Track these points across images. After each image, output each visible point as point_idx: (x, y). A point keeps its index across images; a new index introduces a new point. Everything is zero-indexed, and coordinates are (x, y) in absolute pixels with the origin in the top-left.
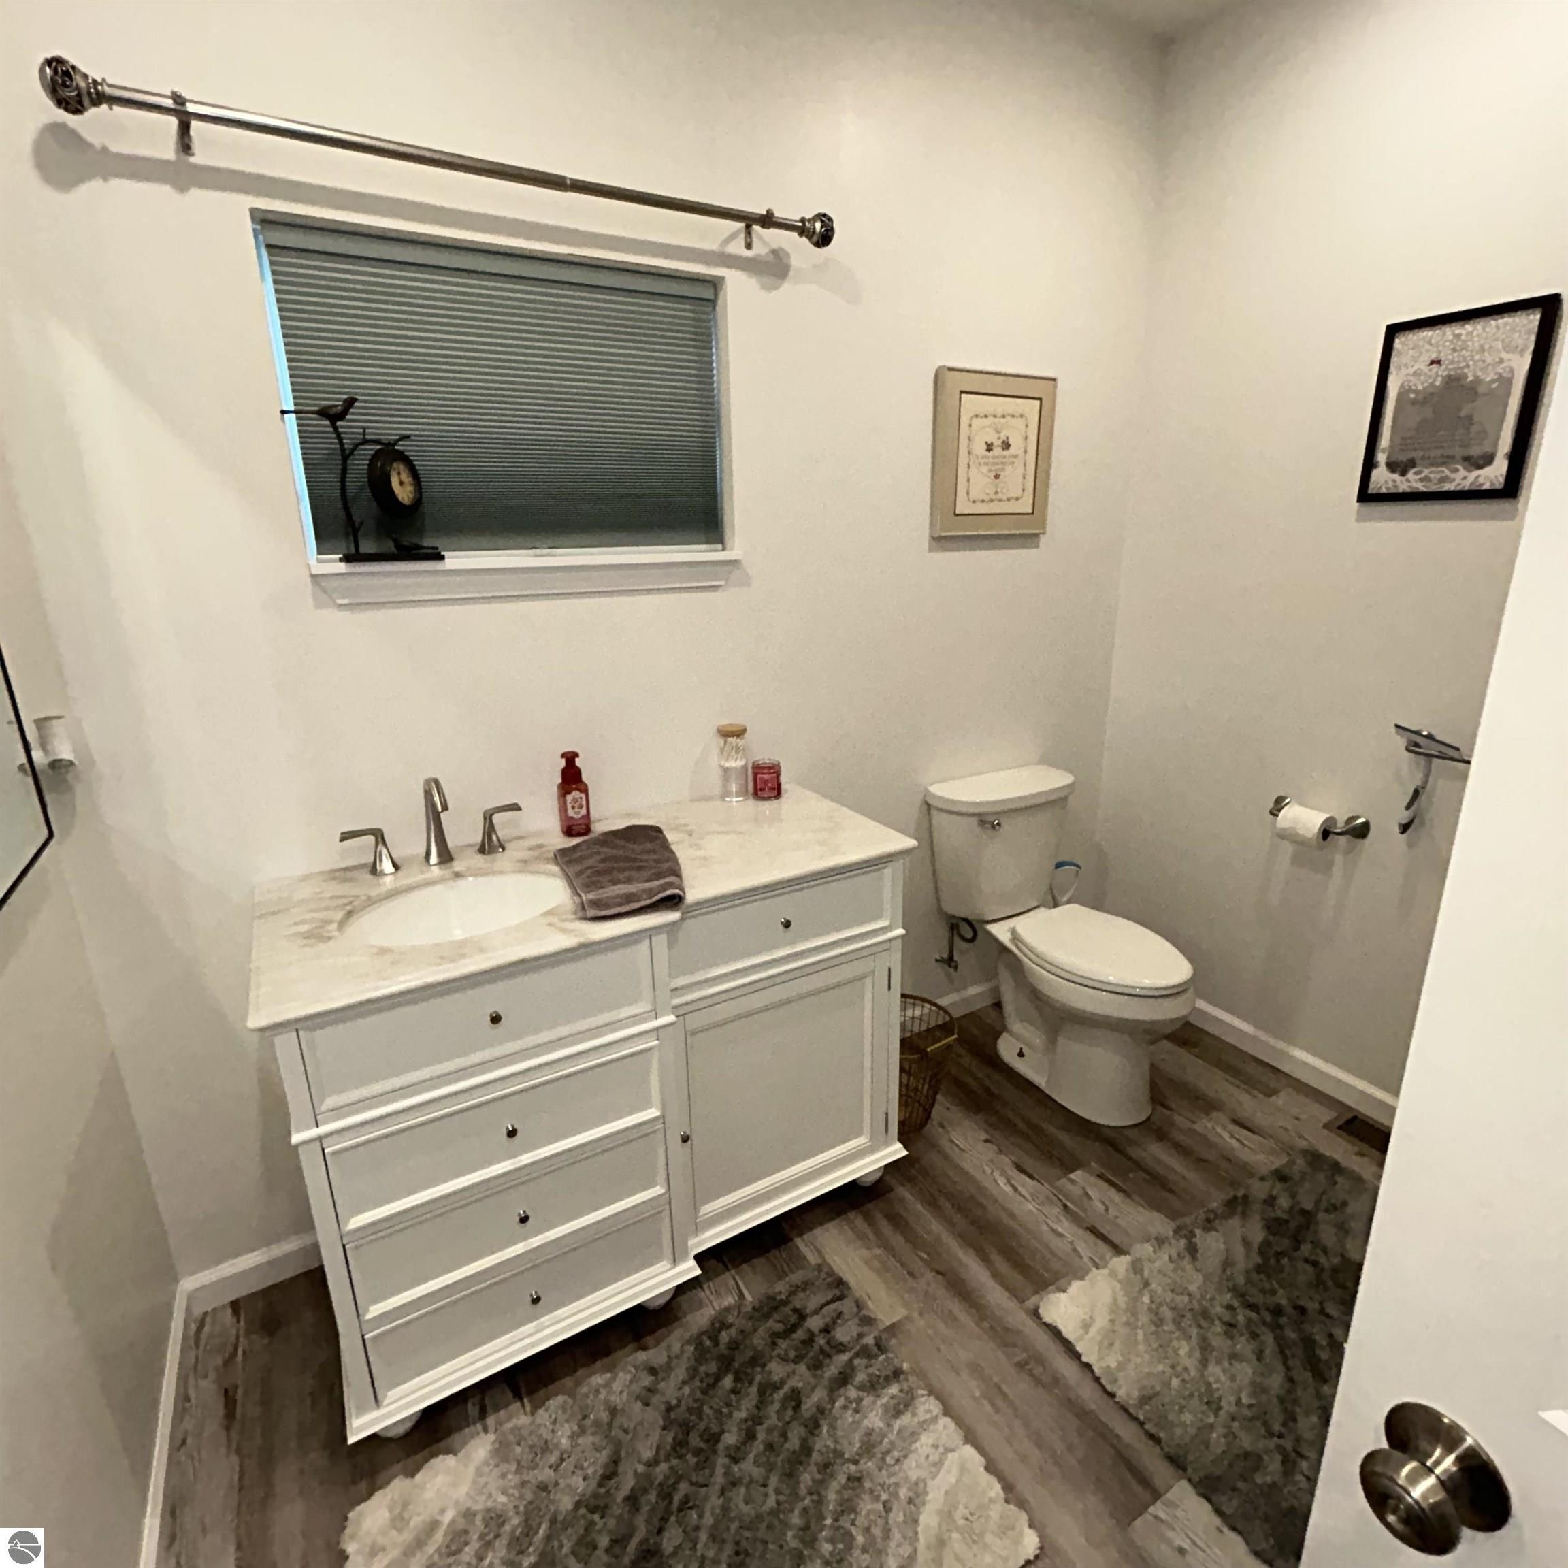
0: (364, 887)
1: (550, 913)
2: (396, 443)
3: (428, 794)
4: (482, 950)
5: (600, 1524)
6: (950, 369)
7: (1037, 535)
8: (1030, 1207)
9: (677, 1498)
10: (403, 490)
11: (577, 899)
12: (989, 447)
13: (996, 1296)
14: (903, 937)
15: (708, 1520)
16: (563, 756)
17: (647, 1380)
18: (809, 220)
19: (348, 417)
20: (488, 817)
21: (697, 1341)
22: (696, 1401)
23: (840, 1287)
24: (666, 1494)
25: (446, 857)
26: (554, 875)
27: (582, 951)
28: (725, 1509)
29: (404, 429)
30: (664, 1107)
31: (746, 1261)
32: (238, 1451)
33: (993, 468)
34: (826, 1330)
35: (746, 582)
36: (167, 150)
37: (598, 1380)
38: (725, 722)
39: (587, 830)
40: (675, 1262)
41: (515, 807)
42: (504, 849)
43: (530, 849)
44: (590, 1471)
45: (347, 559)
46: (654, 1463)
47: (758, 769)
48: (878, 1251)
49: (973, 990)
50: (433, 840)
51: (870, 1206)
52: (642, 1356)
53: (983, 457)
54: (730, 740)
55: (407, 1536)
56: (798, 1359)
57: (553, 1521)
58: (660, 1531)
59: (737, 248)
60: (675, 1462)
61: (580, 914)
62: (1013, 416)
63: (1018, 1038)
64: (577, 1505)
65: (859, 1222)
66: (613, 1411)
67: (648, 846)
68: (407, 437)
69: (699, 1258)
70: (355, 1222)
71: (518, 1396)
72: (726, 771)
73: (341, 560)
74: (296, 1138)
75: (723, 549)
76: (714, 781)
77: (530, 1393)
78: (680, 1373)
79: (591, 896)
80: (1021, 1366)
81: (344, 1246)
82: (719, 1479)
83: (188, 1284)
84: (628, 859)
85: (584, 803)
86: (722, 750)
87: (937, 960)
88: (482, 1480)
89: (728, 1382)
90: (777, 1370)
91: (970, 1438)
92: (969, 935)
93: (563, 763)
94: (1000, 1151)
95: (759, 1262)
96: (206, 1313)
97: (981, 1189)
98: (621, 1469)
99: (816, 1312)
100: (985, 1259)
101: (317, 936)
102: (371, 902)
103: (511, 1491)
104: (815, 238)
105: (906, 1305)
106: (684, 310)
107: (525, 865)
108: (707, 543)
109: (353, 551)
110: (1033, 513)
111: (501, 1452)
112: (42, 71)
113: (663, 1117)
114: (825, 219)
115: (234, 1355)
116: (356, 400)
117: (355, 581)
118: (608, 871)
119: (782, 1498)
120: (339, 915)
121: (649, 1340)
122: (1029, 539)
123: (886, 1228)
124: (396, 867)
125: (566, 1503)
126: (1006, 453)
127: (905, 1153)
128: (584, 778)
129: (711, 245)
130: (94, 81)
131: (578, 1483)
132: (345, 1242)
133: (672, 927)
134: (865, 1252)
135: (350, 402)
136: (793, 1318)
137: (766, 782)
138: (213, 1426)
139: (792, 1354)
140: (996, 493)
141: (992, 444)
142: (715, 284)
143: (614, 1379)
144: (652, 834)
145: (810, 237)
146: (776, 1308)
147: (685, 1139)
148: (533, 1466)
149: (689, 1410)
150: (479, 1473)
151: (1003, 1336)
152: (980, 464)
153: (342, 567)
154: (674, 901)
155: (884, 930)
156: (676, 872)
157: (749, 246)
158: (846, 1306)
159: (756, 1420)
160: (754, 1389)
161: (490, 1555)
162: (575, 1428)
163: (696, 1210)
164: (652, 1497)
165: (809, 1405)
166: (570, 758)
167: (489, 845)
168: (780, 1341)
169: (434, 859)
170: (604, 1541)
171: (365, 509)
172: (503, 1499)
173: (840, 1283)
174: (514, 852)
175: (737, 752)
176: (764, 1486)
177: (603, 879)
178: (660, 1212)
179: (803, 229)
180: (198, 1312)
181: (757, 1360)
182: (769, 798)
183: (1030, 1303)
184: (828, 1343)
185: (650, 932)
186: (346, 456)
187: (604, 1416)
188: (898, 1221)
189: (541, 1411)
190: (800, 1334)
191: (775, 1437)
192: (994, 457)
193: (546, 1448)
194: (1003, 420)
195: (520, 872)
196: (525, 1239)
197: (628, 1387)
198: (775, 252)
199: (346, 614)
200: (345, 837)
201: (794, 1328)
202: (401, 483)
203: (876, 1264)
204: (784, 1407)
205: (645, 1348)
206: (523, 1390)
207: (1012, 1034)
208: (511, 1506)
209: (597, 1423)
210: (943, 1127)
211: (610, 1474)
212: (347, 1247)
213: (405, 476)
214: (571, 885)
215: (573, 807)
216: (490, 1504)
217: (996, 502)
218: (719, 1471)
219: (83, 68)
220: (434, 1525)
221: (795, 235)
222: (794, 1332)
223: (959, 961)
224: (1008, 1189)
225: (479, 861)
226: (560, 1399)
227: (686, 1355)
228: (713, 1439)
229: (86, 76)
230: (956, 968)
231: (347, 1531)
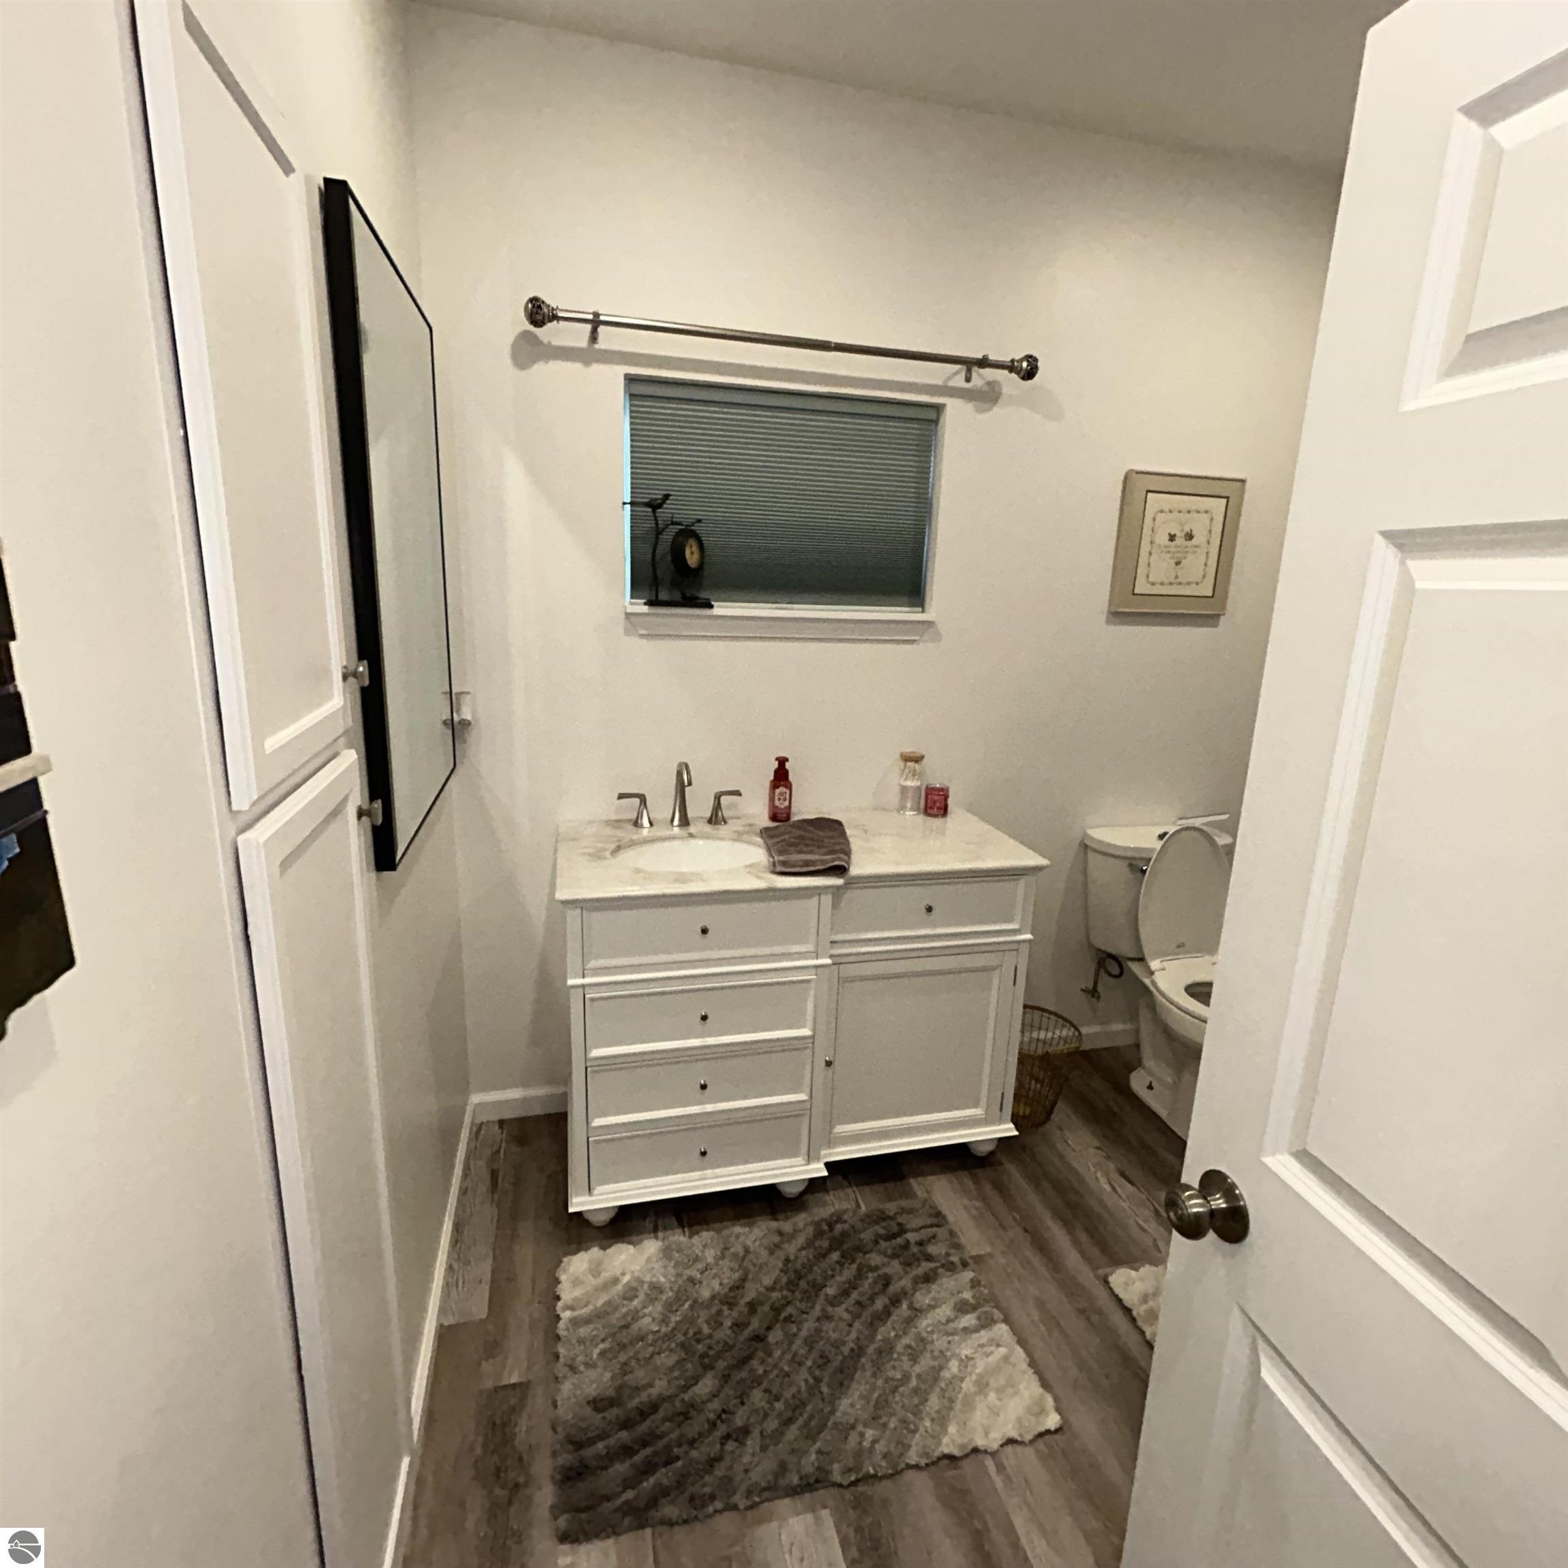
0: (629, 833)
1: (751, 866)
2: (693, 524)
3: (679, 774)
4: (703, 880)
5: (727, 1312)
6: (1138, 473)
7: (1218, 616)
8: (1125, 1205)
9: (783, 1315)
10: (692, 556)
11: (771, 860)
12: (1172, 538)
13: (1072, 1259)
14: (1029, 941)
15: (804, 1333)
16: (777, 759)
17: (777, 1239)
18: (1018, 361)
19: (665, 506)
20: (718, 797)
21: (817, 1224)
22: (809, 1260)
23: (939, 1218)
24: (777, 1310)
25: (685, 822)
26: (759, 846)
27: (771, 894)
28: (818, 1331)
29: (699, 514)
30: (814, 1030)
31: (867, 1184)
32: (498, 1206)
33: (1176, 555)
34: (920, 1243)
35: (937, 638)
36: (583, 343)
37: (738, 1229)
38: (908, 749)
39: (788, 818)
40: (808, 1162)
41: (737, 793)
42: (725, 823)
43: (744, 826)
44: (726, 1281)
45: (650, 603)
46: (771, 1289)
47: (930, 791)
48: (977, 1204)
49: (1117, 1027)
50: (677, 808)
51: (979, 1171)
52: (774, 1224)
53: (1166, 547)
54: (909, 764)
55: (600, 1281)
56: (895, 1256)
57: (695, 1301)
58: (769, 1328)
59: (959, 382)
60: (785, 1292)
61: (772, 868)
62: (1198, 512)
63: (1151, 1074)
64: (713, 1297)
65: (968, 1182)
66: (747, 1251)
67: (831, 834)
68: (699, 521)
69: (828, 1165)
70: (596, 1053)
71: (682, 1226)
72: (904, 790)
73: (645, 604)
74: (570, 982)
75: (923, 612)
76: (893, 797)
77: (690, 1226)
78: (801, 1240)
79: (781, 858)
80: (1081, 1312)
81: (586, 1068)
82: (817, 1311)
83: (476, 1098)
84: (813, 839)
85: (788, 797)
86: (903, 771)
87: (1082, 990)
88: (650, 1266)
89: (835, 1256)
90: (875, 1259)
91: (1022, 1342)
92: (1116, 971)
93: (776, 765)
94: (1108, 1158)
95: (877, 1187)
96: (482, 1123)
97: (1082, 1180)
98: (747, 1285)
99: (913, 1230)
100: (1070, 1230)
101: (597, 856)
102: (633, 844)
103: (669, 1277)
104: (1022, 374)
105: (992, 1245)
106: (913, 428)
107: (738, 837)
108: (909, 606)
109: (654, 598)
110: (1213, 597)
111: (666, 1253)
112: (527, 304)
113: (813, 1037)
114: (1031, 360)
115: (498, 1151)
116: (670, 495)
117: (653, 619)
118: (796, 845)
119: (861, 1336)
120: (613, 846)
121: (781, 1216)
122: (1211, 619)
123: (988, 1188)
124: (651, 824)
125: (706, 1294)
126: (1189, 543)
127: (1016, 1133)
128: (791, 778)
129: (939, 382)
130: (553, 309)
131: (716, 1284)
132: (588, 1064)
133: (837, 892)
134: (966, 1202)
135: (667, 497)
136: (895, 1229)
137: (935, 802)
138: (484, 1187)
139: (890, 1252)
140: (1177, 577)
141: (1175, 535)
142: (938, 409)
143: (751, 1232)
144: (835, 826)
145: (1018, 373)
146: (884, 1219)
147: (829, 1064)
148: (687, 1267)
149: (803, 1265)
150: (649, 1260)
151: (1070, 1286)
152: (1162, 552)
153: (645, 609)
154: (840, 870)
155: (1014, 932)
156: (847, 853)
157: (968, 380)
158: (941, 1232)
159: (852, 1285)
160: (854, 1266)
161: (650, 1308)
162: (719, 1253)
163: (832, 1127)
164: (766, 1308)
165: (894, 1288)
166: (782, 761)
167: (716, 818)
168: (882, 1242)
169: (676, 822)
170: (728, 1323)
171: (665, 569)
172: (663, 1279)
173: (938, 1214)
174: (733, 826)
175: (914, 775)
176: (850, 1326)
177: (792, 849)
178: (802, 1115)
179: (1011, 367)
180: (478, 1121)
181: (860, 1249)
182: (935, 816)
183: (1101, 1272)
184: (920, 1251)
185: (818, 891)
186: (658, 532)
187: (741, 1252)
188: (1000, 1188)
189: (696, 1237)
190: (899, 1240)
191: (864, 1299)
192: (1176, 546)
193: (697, 1259)
194: (1188, 516)
195: (734, 840)
196: (702, 1103)
197: (761, 1239)
198: (989, 383)
199: (644, 641)
200: (621, 796)
201: (894, 1236)
202: (692, 553)
203: (974, 1212)
204: (875, 1283)
205: (776, 1220)
206: (685, 1224)
207: (1144, 1068)
208: (668, 1285)
209: (735, 1255)
210: (1060, 1129)
211: (739, 1286)
212: (589, 1069)
213: (695, 549)
214: (769, 850)
215: (779, 799)
216: (654, 1280)
217: (1175, 586)
218: (818, 1308)
219: (548, 301)
220: (616, 1281)
221: (1006, 372)
222: (895, 1238)
223: (1102, 993)
224: (1107, 1187)
225: (708, 828)
226: (712, 1233)
227: (807, 1231)
228: (818, 1288)
229: (549, 306)
230: (1098, 998)
231: (561, 1268)
